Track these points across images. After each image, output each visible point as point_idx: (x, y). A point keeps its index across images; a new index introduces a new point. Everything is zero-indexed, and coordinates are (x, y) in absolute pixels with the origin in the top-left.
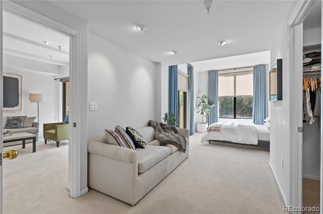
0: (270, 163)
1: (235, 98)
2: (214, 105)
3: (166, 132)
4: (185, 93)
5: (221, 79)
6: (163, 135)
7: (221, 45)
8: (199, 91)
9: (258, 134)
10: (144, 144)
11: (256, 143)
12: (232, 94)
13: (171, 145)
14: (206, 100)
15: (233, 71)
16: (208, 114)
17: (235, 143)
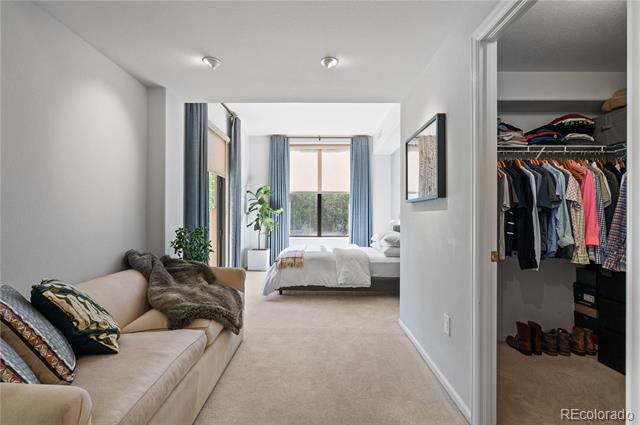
0: (400, 321)
1: (319, 196)
2: (282, 210)
3: (180, 280)
4: (221, 180)
5: (295, 156)
6: (175, 294)
7: (327, 64)
8: (250, 178)
9: (372, 266)
10: (113, 337)
11: (368, 283)
12: (313, 188)
13: (206, 323)
14: (266, 199)
15: (317, 142)
16: (268, 230)
17: (332, 289)
